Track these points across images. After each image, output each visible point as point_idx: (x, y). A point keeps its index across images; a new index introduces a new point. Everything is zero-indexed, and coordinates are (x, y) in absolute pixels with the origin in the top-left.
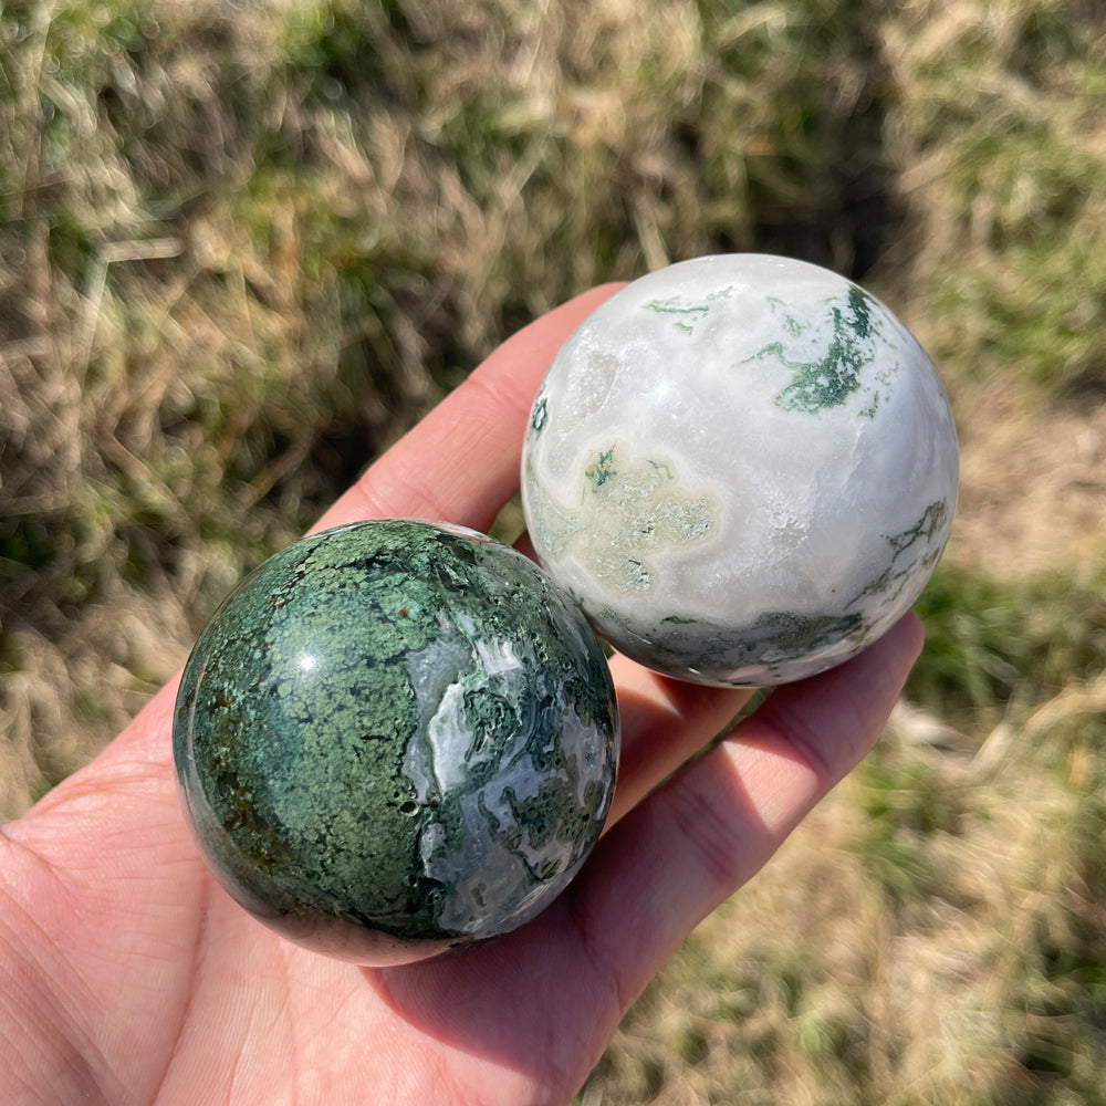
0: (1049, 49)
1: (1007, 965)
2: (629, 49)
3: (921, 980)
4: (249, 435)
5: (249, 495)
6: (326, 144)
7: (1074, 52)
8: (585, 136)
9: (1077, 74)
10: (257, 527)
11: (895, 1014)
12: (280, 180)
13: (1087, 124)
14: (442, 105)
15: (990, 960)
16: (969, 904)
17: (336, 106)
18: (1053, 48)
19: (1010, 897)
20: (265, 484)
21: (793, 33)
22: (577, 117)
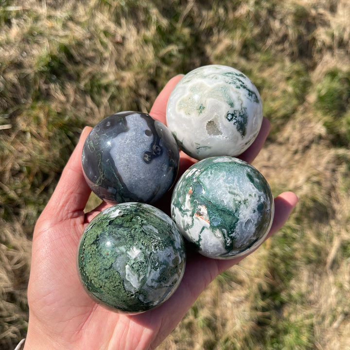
0: (251, 50)
1: (251, 298)
2: (136, 59)
3: (229, 304)
4: (36, 175)
5: (38, 191)
6: (52, 92)
7: (257, 50)
8: (124, 85)
9: (259, 56)
10: (41, 200)
11: (223, 314)
12: (40, 104)
13: (261, 70)
14: (84, 78)
15: (247, 297)
16: (241, 283)
17: (54, 82)
18: (252, 50)
19: (252, 280)
20: (42, 188)
21: (180, 51)
22: (122, 79)
